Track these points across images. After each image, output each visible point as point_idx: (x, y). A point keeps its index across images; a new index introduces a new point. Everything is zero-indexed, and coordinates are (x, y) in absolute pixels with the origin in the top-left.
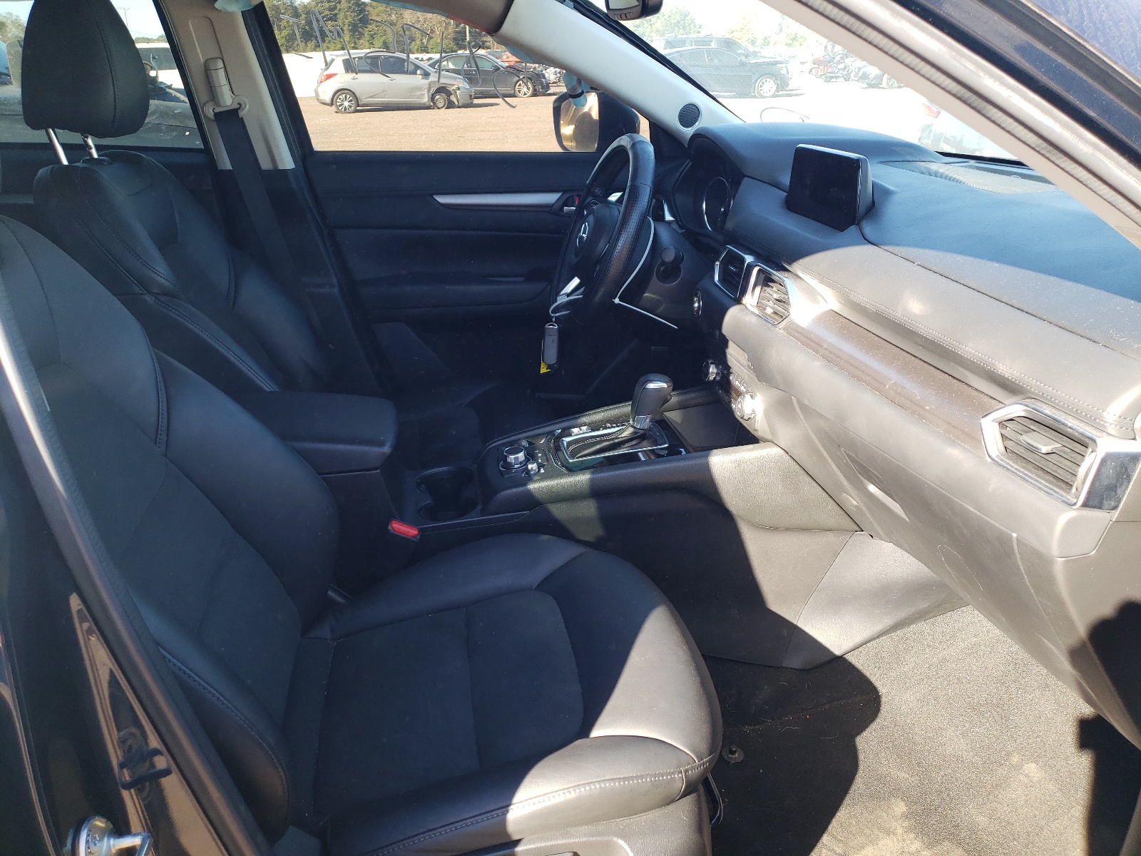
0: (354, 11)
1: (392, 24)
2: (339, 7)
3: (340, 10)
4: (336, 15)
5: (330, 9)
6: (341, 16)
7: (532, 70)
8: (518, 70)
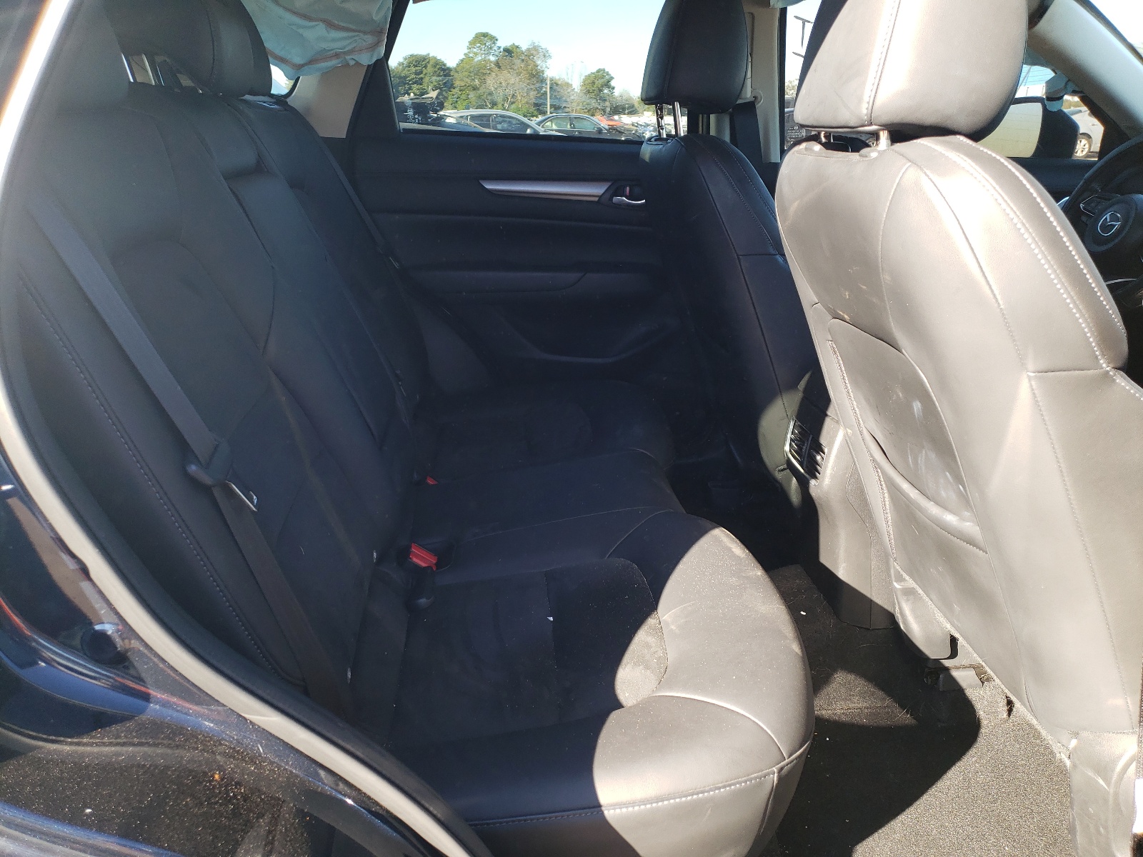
0: (439, 76)
1: (475, 89)
2: (425, 71)
3: (426, 74)
4: (422, 79)
5: (416, 73)
6: (426, 80)
7: (634, 132)
8: (620, 132)
